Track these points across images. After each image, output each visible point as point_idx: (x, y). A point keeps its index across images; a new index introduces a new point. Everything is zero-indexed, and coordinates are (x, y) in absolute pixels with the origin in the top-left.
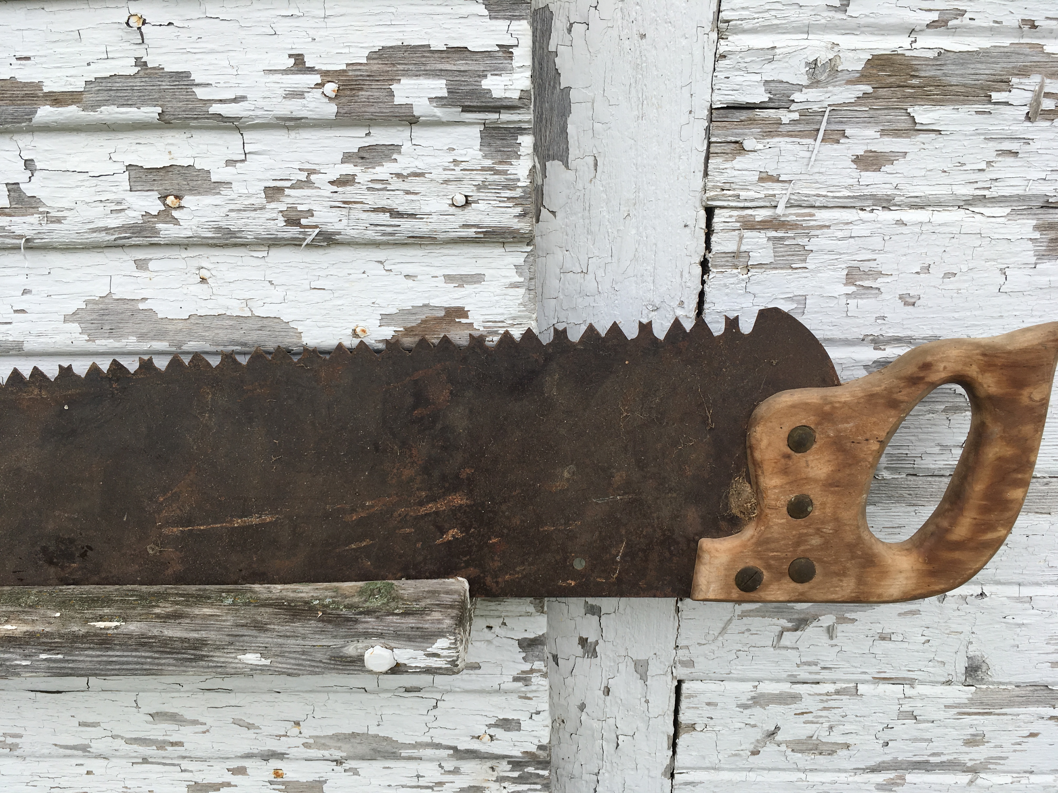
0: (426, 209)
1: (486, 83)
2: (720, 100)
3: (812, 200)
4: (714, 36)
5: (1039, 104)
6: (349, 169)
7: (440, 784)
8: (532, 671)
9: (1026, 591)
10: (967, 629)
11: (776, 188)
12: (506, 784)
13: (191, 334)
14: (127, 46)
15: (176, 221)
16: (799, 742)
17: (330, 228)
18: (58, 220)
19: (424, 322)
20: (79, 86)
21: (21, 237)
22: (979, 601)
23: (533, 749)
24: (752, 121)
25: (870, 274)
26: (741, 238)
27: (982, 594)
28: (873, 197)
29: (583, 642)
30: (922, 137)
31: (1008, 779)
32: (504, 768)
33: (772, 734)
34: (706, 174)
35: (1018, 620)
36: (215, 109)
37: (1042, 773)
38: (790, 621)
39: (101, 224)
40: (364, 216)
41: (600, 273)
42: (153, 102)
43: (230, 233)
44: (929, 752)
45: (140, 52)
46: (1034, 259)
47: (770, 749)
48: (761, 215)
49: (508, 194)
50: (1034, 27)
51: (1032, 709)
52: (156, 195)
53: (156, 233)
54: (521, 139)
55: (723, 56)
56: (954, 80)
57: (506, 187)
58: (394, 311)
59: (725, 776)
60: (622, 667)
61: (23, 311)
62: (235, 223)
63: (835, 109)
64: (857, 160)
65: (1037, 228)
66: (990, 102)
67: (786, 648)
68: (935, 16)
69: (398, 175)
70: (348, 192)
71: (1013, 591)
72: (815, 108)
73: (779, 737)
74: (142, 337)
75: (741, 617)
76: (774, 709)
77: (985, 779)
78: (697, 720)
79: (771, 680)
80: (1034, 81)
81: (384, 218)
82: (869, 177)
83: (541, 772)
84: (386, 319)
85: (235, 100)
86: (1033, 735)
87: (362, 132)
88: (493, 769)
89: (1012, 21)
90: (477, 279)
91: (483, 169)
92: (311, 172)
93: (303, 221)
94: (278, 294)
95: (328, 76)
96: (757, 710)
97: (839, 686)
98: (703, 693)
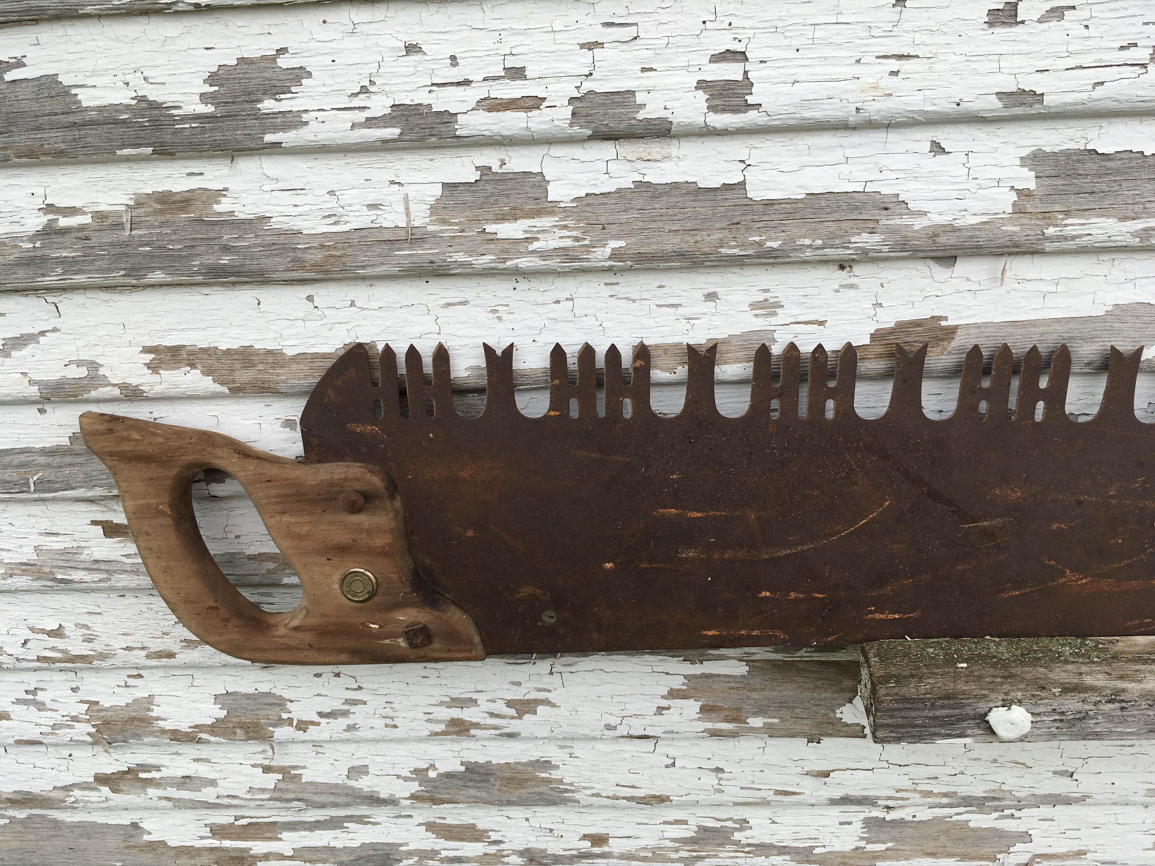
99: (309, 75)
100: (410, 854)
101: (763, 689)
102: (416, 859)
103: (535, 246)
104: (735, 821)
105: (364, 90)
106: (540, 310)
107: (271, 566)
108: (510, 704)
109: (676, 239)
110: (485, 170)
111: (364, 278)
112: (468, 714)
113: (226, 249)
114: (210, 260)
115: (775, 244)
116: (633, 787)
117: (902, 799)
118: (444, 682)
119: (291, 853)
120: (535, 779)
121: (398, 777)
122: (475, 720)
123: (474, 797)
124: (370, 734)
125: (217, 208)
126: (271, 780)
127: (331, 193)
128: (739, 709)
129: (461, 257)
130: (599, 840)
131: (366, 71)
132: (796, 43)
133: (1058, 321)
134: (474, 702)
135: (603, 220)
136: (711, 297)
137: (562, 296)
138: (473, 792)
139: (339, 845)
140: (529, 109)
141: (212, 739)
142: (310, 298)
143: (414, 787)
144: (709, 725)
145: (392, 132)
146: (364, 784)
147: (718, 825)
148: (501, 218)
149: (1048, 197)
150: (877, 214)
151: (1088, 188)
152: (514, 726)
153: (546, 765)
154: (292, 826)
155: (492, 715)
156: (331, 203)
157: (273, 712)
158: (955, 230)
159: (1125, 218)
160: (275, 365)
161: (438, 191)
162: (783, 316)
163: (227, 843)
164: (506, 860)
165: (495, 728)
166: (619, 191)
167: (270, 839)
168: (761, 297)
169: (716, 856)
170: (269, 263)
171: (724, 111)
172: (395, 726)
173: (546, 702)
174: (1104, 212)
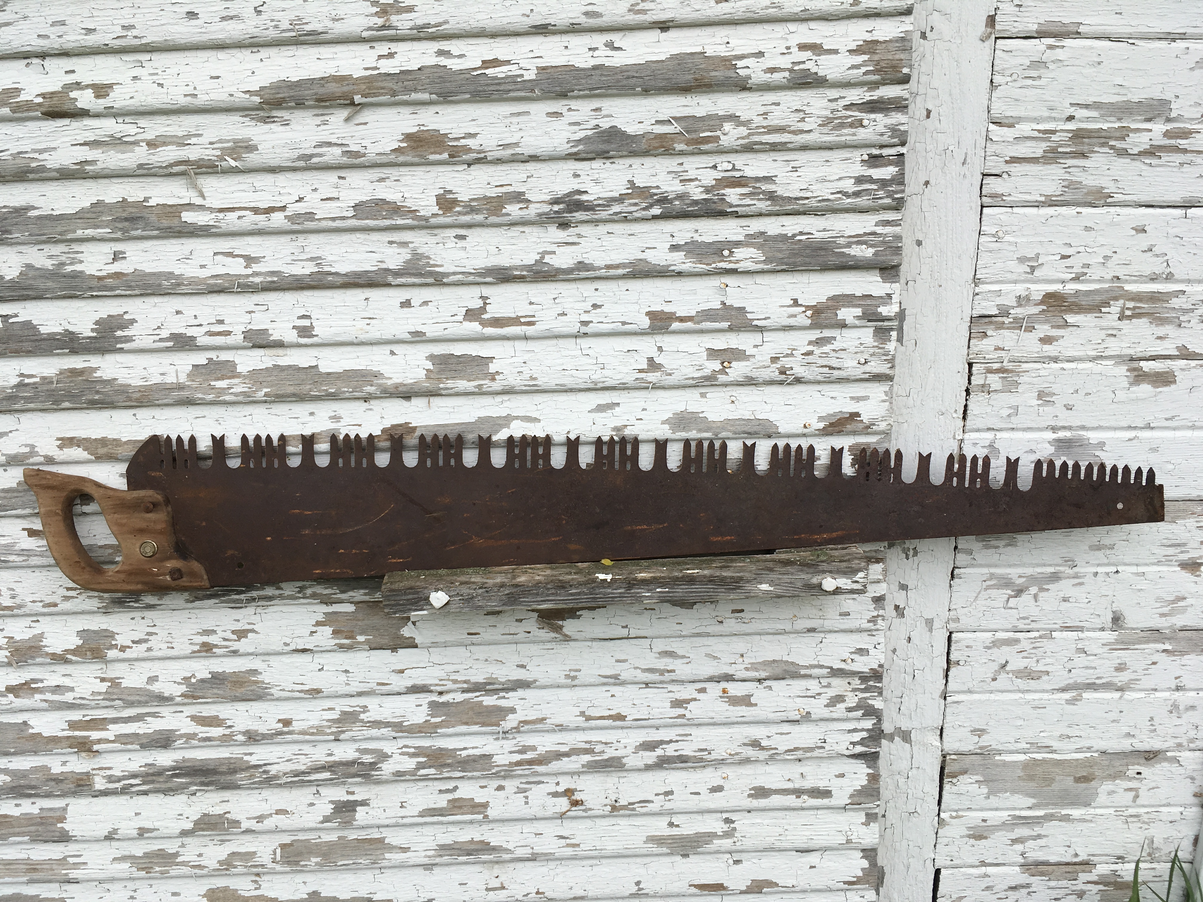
0: (846, 365)
1: (879, 310)
2: (976, 313)
3: (1020, 359)
4: (973, 285)
5: (1124, 313)
6: (811, 348)
7: (819, 694)
8: (878, 616)
9: (1141, 569)
10: (1110, 593)
11: (1003, 354)
12: (857, 693)
13: (724, 429)
14: (717, 296)
15: (727, 374)
16: (1019, 671)
17: (799, 375)
18: (670, 375)
19: (839, 420)
20: (693, 313)
21: (650, 383)
22: (1116, 575)
23: (875, 666)
24: (991, 323)
25: (1048, 395)
26: (986, 377)
27: (1117, 572)
28: (1049, 357)
29: (897, 607)
30: (1071, 329)
31: (1142, 695)
32: (856, 682)
33: (1004, 666)
34: (969, 347)
35: (1139, 587)
36: (755, 323)
37: (1162, 691)
38: (1013, 591)
39: (691, 376)
40: (817, 369)
41: (915, 396)
42: (727, 320)
43: (752, 379)
44: (1095, 677)
45: (723, 299)
46: (1128, 386)
47: (1003, 676)
48: (996, 366)
49: (885, 358)
50: (1118, 278)
51: (1152, 646)
52: (719, 362)
53: (716, 379)
54: (892, 333)
55: (977, 294)
56: (1083, 303)
57: (884, 355)
58: (824, 415)
59: (976, 697)
60: (918, 623)
61: (641, 419)
62: (754, 374)
63: (1030, 316)
64: (1041, 340)
65: (1128, 370)
66: (1101, 312)
67: (1011, 608)
68: (1073, 275)
69: (834, 350)
70: (810, 358)
71: (1134, 569)
72: (1020, 316)
73: (1008, 668)
74: (700, 431)
75: (986, 589)
76: (1005, 649)
77: (1129, 695)
78: (961, 658)
79: (1003, 630)
80: (1121, 302)
81: (826, 370)
82: (1046, 347)
83: (878, 685)
84: (821, 419)
85: (765, 319)
86: (1154, 663)
87: (819, 331)
88: (849, 683)
89: (1109, 277)
90: (865, 398)
91: (873, 347)
92: (794, 350)
93: (788, 372)
94: (768, 407)
95: (808, 307)
96: (995, 650)
97: (1041, 633)
98: (964, 639)
99: (137, 322)
100: (182, 736)
101: (363, 620)
102: (185, 739)
103: (232, 391)
104: (361, 707)
105: (159, 328)
106: (238, 420)
107: (110, 551)
108: (233, 632)
109: (292, 388)
110: (210, 360)
111: (159, 405)
112: (212, 639)
113: (98, 392)
114: (90, 397)
115: (333, 391)
116: (302, 684)
117: (443, 685)
118: (199, 621)
119: (113, 738)
120: (250, 681)
121: (175, 682)
122: (215, 643)
123: (216, 694)
124: (160, 654)
125: (95, 375)
126: (104, 687)
127: (145, 369)
128: (352, 631)
129: (200, 396)
130: (287, 723)
131: (160, 320)
132: (330, 313)
133: (457, 424)
134: (214, 632)
135: (260, 380)
136: (312, 414)
137: (247, 414)
138: (215, 691)
139: (141, 732)
140: (226, 335)
141: (74, 658)
142: (134, 415)
143: (183, 688)
144: (337, 641)
145: (171, 344)
146: (156, 687)
147: (351, 710)
148: (218, 379)
149: (440, 372)
150: (373, 379)
151: (454, 368)
152: (236, 646)
153: (255, 672)
154: (115, 721)
155: (225, 640)
156: (145, 373)
157: (107, 641)
158: (405, 385)
159: (469, 381)
160: (117, 446)
161: (191, 368)
162: (343, 423)
163: (77, 733)
164: (235, 738)
165: (226, 647)
166: (266, 368)
167: (102, 729)
168: (333, 414)
169: (351, 730)
170: (115, 398)
171: (304, 337)
172: (173, 648)
173: (253, 631)
174: (462, 378)
